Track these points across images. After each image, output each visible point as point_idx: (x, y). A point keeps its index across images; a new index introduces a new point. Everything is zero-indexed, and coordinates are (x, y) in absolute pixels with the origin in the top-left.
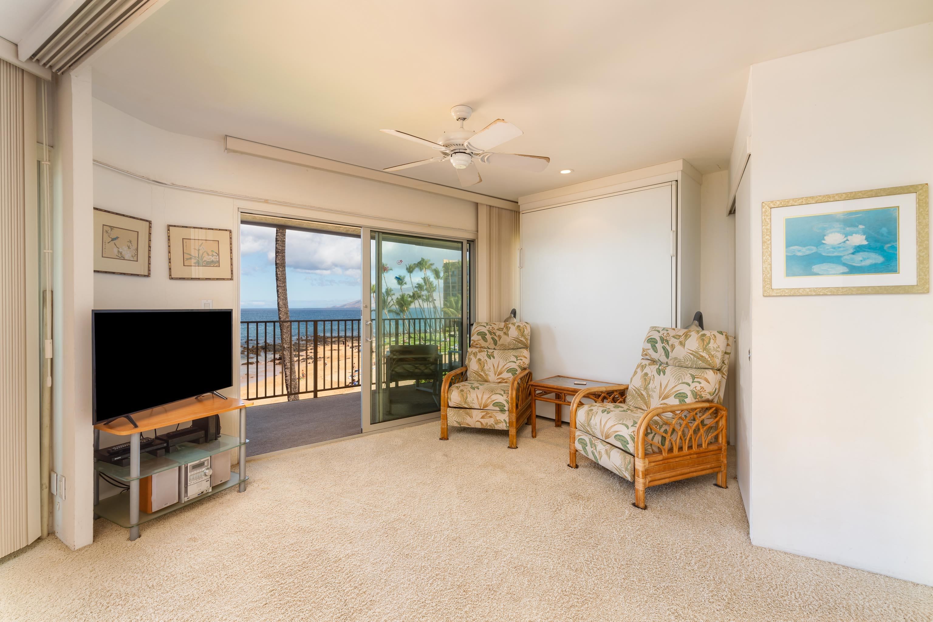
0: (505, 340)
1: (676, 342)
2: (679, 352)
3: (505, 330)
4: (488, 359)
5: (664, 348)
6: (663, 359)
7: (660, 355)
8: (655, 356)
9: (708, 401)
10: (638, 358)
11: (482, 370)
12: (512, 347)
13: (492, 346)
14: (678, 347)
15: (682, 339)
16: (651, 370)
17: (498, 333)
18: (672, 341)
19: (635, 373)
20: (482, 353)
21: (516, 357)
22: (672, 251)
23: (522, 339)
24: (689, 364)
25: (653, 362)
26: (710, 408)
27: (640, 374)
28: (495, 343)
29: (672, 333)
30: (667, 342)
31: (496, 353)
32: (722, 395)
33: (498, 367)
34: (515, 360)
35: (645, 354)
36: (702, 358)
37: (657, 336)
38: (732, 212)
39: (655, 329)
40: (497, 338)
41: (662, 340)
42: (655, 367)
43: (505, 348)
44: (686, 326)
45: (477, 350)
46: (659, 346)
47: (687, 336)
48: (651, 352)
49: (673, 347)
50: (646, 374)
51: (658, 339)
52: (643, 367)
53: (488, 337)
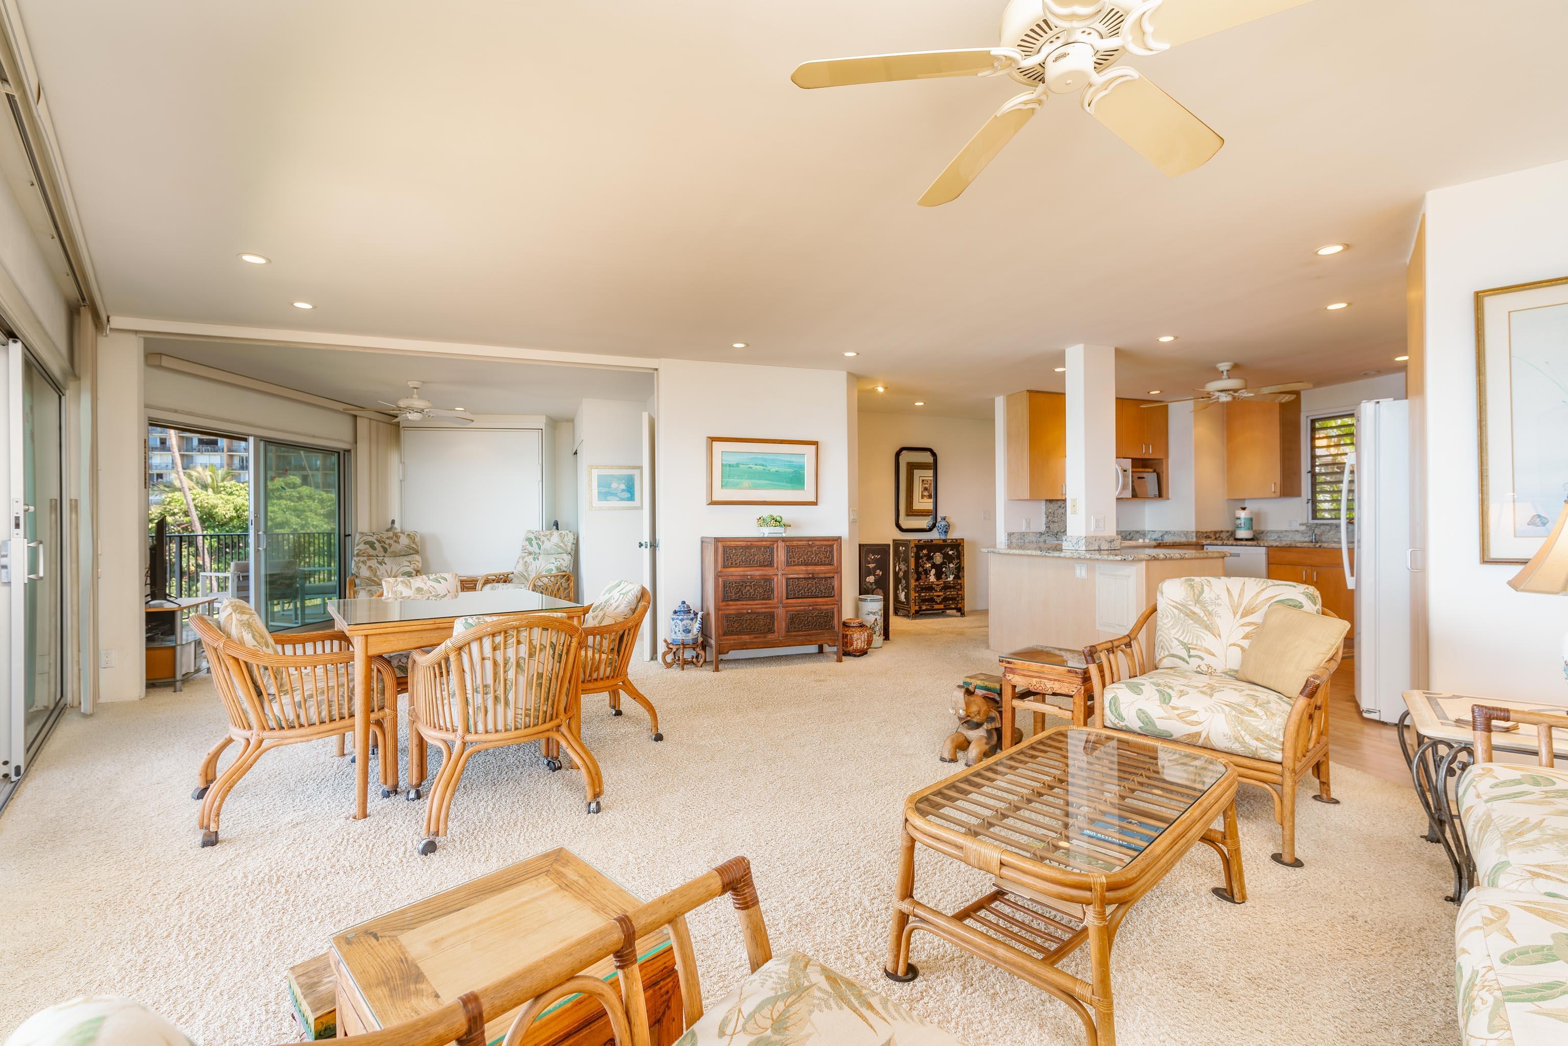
0: (396, 547)
1: (545, 539)
2: (547, 545)
3: (395, 538)
4: (379, 566)
5: (537, 543)
6: (537, 551)
7: (535, 549)
8: (531, 549)
9: (564, 571)
10: (519, 553)
11: (375, 576)
12: (403, 553)
13: (383, 554)
14: (546, 542)
15: (548, 537)
16: (530, 559)
17: (388, 541)
18: (542, 538)
19: (518, 562)
20: (372, 561)
21: (410, 562)
22: (540, 479)
23: (414, 546)
24: (553, 551)
25: (530, 553)
26: (565, 576)
27: (521, 562)
28: (385, 550)
29: (542, 533)
30: (539, 539)
31: (386, 560)
32: (571, 568)
33: (391, 571)
34: (409, 564)
35: (524, 549)
36: (560, 547)
37: (532, 536)
38: (576, 453)
39: (530, 531)
40: (387, 547)
41: (536, 538)
42: (531, 557)
43: (396, 555)
44: (548, 529)
45: (365, 558)
46: (534, 542)
47: (551, 535)
48: (529, 547)
49: (543, 542)
50: (526, 562)
51: (533, 538)
52: (523, 558)
53: (377, 545)
